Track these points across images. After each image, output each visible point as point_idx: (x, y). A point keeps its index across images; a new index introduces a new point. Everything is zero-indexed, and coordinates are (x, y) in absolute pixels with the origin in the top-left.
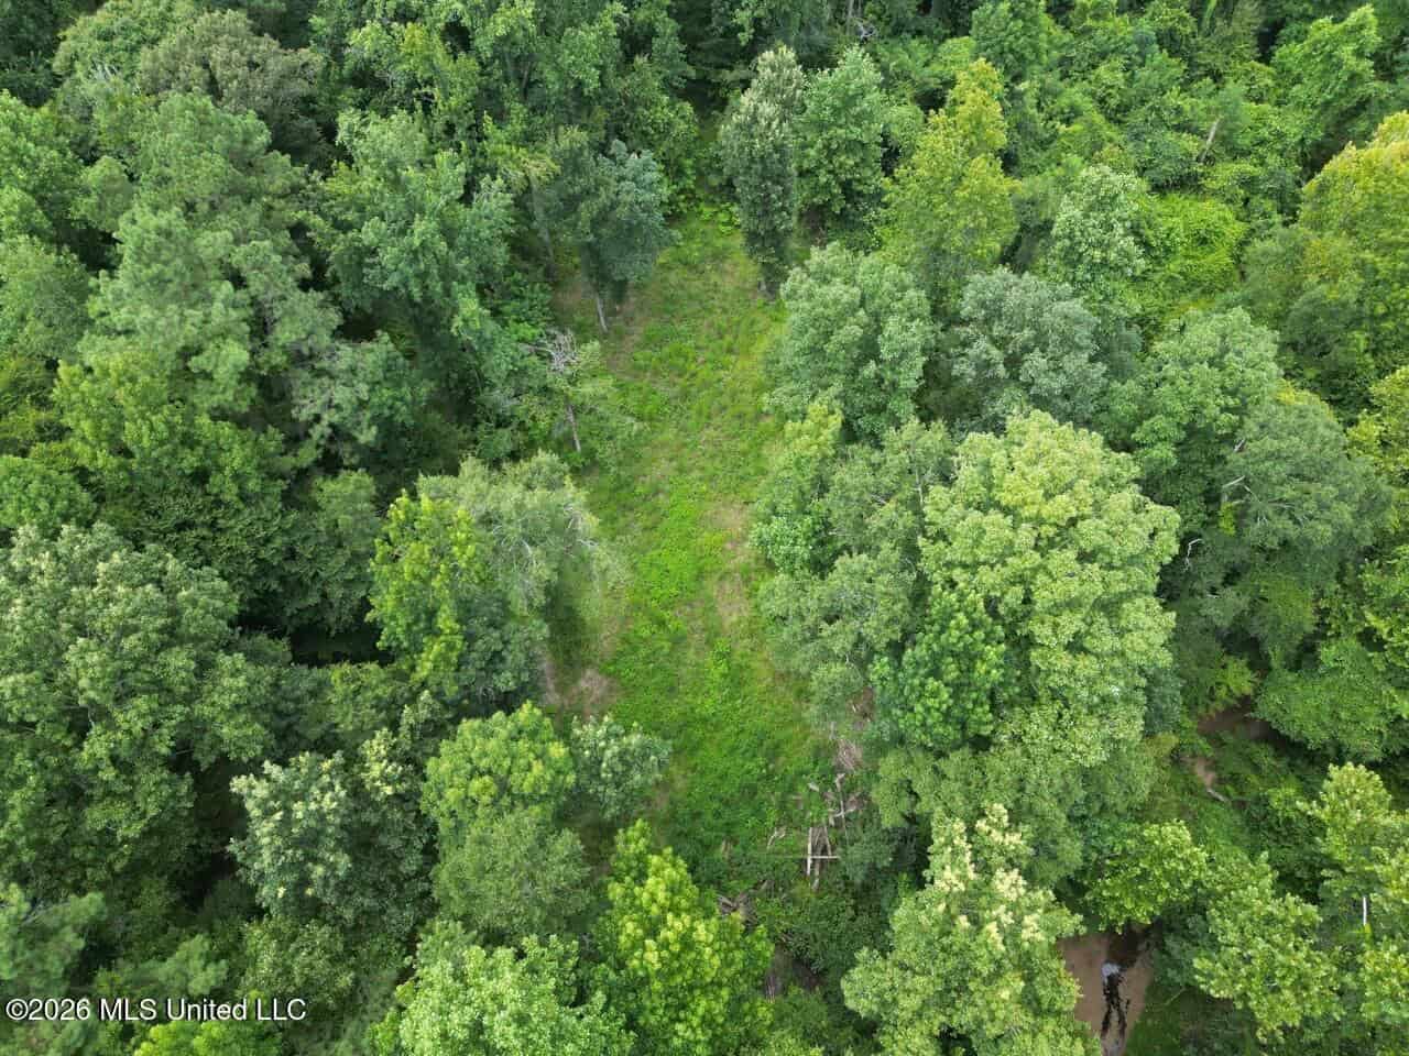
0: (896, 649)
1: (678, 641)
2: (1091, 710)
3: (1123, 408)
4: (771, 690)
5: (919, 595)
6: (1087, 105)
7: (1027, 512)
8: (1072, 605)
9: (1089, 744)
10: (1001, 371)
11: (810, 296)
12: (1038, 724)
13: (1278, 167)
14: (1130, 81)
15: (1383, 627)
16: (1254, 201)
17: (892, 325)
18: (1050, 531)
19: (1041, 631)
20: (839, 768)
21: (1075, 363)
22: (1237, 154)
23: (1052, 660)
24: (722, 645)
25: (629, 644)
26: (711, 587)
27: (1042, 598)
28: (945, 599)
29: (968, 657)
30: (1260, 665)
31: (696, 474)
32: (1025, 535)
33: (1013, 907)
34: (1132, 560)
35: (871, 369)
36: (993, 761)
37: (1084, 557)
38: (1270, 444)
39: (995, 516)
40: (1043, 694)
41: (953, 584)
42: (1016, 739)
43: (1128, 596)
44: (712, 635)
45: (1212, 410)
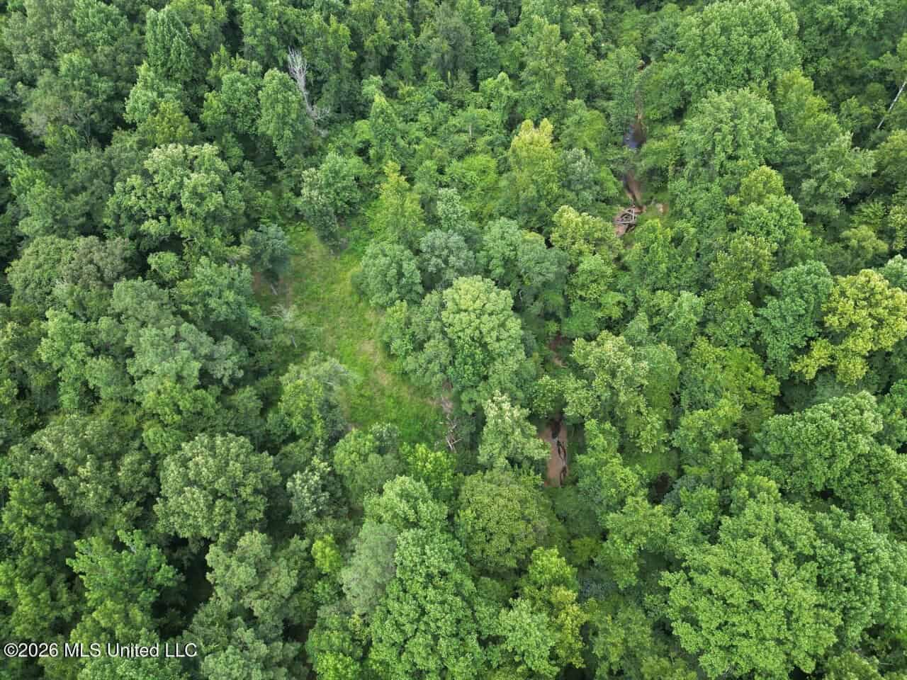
0: (452, 363)
1: (371, 399)
2: (510, 355)
3: (483, 261)
4: (412, 399)
5: (451, 344)
6: (421, 134)
7: (471, 309)
8: (493, 329)
9: (512, 364)
10: (443, 266)
11: (374, 265)
12: (498, 365)
13: (497, 135)
14: (433, 118)
15: (583, 293)
16: (495, 149)
17: (405, 265)
18: (478, 312)
19: (488, 340)
20: (446, 413)
21: (464, 254)
22: (482, 133)
23: (494, 346)
24: (387, 393)
25: (354, 408)
26: (372, 375)
27: (484, 330)
28: (459, 343)
29: (472, 356)
30: (558, 320)
31: (345, 336)
32: (473, 316)
33: (510, 411)
34: (503, 310)
35: (404, 280)
36: (490, 380)
37: (491, 314)
38: (526, 257)
39: (463, 314)
40: (496, 356)
41: (459, 337)
42: (494, 372)
43: (506, 320)
44: (382, 391)
45: (507, 253)
